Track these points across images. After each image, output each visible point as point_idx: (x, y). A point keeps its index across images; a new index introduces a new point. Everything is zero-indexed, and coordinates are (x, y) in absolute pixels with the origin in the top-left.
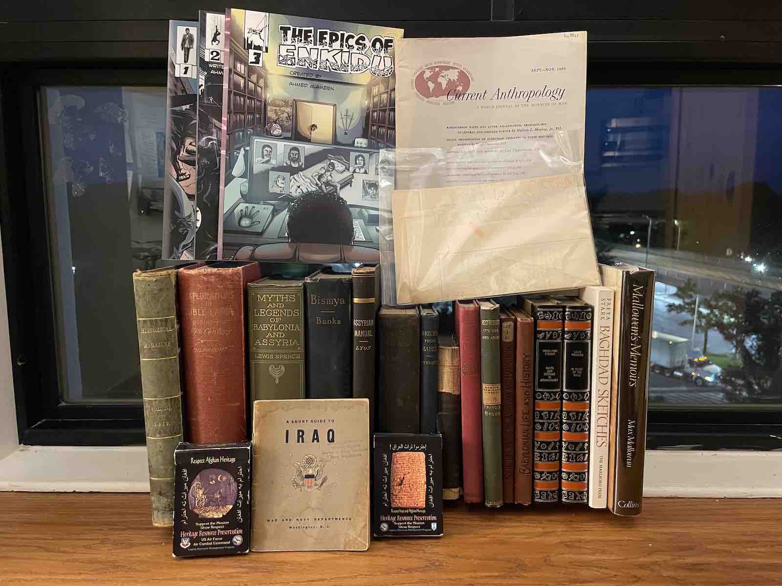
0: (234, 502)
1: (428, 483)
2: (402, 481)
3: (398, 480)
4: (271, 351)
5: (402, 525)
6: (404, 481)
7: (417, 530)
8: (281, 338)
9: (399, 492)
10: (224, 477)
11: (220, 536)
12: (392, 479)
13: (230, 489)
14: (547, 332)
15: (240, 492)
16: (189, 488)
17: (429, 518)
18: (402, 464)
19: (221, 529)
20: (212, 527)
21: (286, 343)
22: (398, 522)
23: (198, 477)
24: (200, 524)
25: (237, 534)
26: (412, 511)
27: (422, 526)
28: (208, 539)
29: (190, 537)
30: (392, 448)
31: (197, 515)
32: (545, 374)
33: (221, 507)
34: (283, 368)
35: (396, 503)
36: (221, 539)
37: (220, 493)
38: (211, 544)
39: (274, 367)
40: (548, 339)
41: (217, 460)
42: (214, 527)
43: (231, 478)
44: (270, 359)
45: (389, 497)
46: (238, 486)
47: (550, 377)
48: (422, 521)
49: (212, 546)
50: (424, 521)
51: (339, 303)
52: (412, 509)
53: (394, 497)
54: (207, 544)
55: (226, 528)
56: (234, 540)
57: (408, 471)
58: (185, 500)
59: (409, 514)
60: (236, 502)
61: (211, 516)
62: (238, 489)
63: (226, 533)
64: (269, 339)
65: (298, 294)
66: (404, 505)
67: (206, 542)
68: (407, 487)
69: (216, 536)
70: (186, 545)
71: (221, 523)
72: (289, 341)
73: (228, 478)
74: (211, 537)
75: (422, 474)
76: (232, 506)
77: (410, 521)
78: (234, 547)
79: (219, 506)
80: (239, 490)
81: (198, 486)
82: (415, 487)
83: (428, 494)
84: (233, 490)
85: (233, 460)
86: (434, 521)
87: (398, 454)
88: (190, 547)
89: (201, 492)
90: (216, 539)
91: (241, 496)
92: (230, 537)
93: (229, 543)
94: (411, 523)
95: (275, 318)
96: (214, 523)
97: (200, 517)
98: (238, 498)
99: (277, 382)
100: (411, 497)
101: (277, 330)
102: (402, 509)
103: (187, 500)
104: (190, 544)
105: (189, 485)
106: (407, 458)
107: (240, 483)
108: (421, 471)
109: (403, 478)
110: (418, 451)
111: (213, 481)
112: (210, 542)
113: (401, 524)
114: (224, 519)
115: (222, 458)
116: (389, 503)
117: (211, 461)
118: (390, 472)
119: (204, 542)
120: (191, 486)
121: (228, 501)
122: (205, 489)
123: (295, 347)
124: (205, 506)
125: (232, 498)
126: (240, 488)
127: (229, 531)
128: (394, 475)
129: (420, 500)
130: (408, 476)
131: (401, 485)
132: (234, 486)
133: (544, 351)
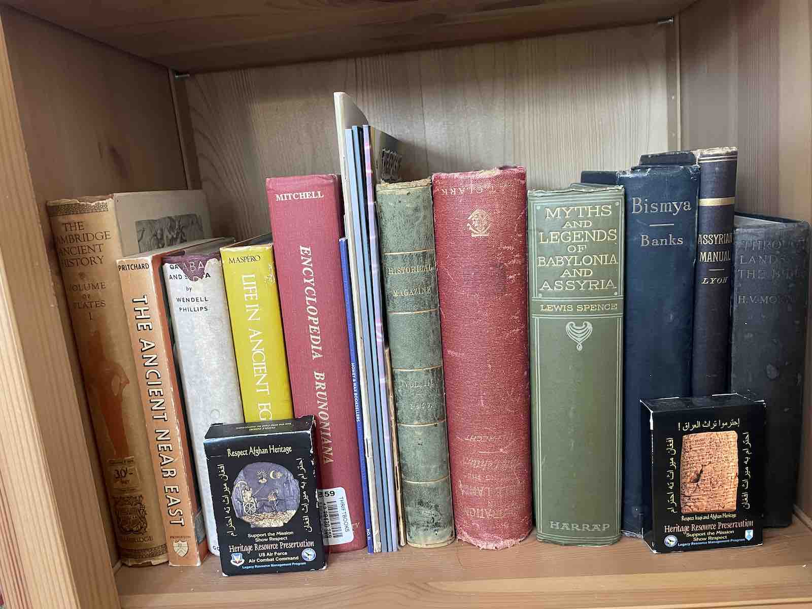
0: (297, 507)
1: (741, 476)
2: (699, 476)
3: (693, 474)
4: (569, 300)
5: (699, 537)
6: (702, 475)
7: (723, 541)
8: (586, 279)
9: (694, 491)
10: (279, 474)
11: (284, 550)
12: (682, 473)
13: (289, 490)
15: (304, 493)
16: (231, 490)
17: (742, 524)
18: (699, 451)
19: (284, 542)
20: (271, 539)
21: (594, 286)
22: (691, 532)
23: (241, 474)
24: (254, 536)
25: (306, 548)
26: (714, 517)
27: (729, 537)
28: (268, 554)
29: (242, 552)
30: (681, 428)
31: (249, 524)
33: (279, 513)
34: (590, 327)
35: (690, 507)
36: (286, 553)
37: (275, 495)
38: (272, 560)
39: (574, 326)
41: (265, 451)
42: (274, 539)
43: (289, 475)
44: (567, 313)
45: (678, 499)
46: (300, 485)
48: (729, 529)
49: (275, 562)
50: (734, 529)
51: (682, 208)
52: (715, 513)
53: (686, 499)
54: (268, 560)
55: (291, 539)
56: (304, 554)
57: (709, 460)
58: (228, 506)
59: (711, 521)
60: (300, 505)
61: (267, 525)
62: (301, 488)
63: (291, 545)
64: (565, 280)
65: (617, 204)
66: (701, 509)
67: (266, 557)
68: (707, 483)
69: (279, 550)
70: (239, 562)
71: (283, 534)
72: (600, 283)
73: (284, 475)
74: (272, 551)
75: (732, 464)
76: (295, 511)
77: (712, 531)
78: (305, 563)
79: (277, 512)
80: (302, 491)
81: (243, 486)
82: (720, 482)
83: (740, 490)
84: (293, 491)
85: (288, 449)
86: (750, 528)
87: (693, 437)
88: (244, 565)
89: (249, 494)
90: (279, 554)
91: (306, 497)
92: (298, 552)
93: (297, 558)
94: (713, 534)
95: (576, 245)
96: (274, 534)
97: (252, 526)
98: (302, 500)
99: (580, 348)
100: (714, 496)
101: (581, 264)
102: (699, 514)
103: (231, 505)
104: (243, 561)
105: (231, 487)
106: (707, 442)
107: (303, 480)
108: (730, 459)
109: (701, 471)
110: (726, 429)
111: (264, 479)
112: (270, 557)
113: (696, 535)
114: (285, 528)
115: (272, 448)
116: (679, 509)
117: (258, 452)
118: (678, 465)
119: (262, 558)
120: (233, 486)
121: (289, 505)
122: (254, 491)
123: (610, 292)
124: (257, 512)
125: (294, 502)
126: (303, 487)
127: (295, 544)
128: (686, 467)
129: (729, 500)
130: (709, 468)
131: (697, 481)
132: (294, 484)
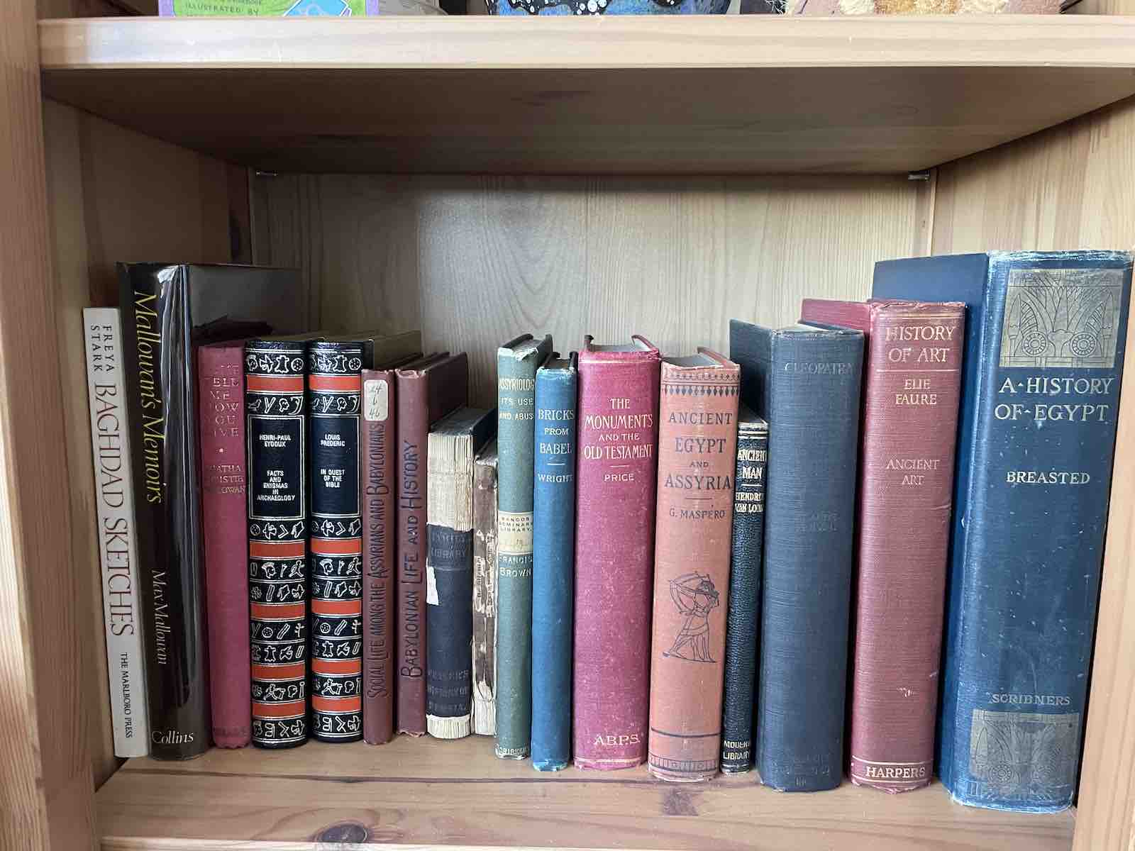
14: (266, 399)
32: (266, 486)
40: (269, 413)
47: (275, 492)
133: (262, 437)
